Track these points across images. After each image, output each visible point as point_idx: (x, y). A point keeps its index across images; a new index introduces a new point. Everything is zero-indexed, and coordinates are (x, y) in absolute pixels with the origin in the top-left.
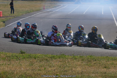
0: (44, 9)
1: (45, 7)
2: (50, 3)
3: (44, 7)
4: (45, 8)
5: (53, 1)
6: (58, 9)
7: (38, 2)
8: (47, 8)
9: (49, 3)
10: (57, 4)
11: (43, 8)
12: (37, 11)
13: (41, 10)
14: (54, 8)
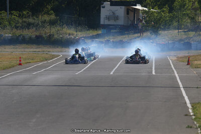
0: (20, 64)
2: (35, 50)
3: (20, 61)
4: (22, 62)
5: (40, 46)
7: (6, 50)
8: (26, 63)
9: (32, 50)
10: (50, 53)
11: (18, 62)
12: (4, 69)
13: (13, 66)
14: (42, 61)
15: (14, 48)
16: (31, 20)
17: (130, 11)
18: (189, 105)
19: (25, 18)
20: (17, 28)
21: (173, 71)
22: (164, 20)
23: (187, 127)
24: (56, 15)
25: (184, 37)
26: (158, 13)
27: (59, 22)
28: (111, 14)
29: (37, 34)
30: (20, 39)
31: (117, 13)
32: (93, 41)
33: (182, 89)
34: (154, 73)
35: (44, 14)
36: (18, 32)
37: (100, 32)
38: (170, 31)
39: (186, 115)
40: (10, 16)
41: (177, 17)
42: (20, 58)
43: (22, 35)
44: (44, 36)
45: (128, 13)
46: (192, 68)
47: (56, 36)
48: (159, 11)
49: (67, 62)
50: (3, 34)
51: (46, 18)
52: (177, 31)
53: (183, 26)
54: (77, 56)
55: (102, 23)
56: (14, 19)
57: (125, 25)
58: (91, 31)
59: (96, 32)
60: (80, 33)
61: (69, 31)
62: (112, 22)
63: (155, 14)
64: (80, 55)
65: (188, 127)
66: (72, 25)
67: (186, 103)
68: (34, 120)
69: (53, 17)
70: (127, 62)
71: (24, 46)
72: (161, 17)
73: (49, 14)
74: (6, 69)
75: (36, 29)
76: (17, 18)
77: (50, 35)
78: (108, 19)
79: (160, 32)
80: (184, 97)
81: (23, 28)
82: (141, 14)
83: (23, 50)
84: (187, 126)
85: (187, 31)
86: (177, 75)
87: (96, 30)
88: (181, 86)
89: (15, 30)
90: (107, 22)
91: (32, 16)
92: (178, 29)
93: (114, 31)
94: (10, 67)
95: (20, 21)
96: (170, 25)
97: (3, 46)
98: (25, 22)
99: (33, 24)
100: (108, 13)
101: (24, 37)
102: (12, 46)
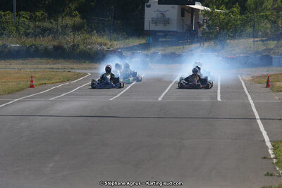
0: (32, 86)
1: (34, 79)
2: (52, 66)
3: (32, 81)
4: (34, 83)
5: (60, 60)
6: (77, 85)
8: (40, 85)
9: (48, 66)
10: (74, 71)
11: (29, 83)
12: (9, 93)
13: (23, 89)
14: (62, 82)
15: (23, 64)
16: (46, 24)
17: (185, 12)
18: (269, 144)
19: (39, 21)
20: (27, 35)
21: (246, 96)
22: (234, 24)
23: (265, 175)
24: (82, 18)
25: (262, 48)
26: (226, 14)
27: (86, 27)
28: (160, 16)
29: (56, 43)
30: (32, 50)
31: (168, 15)
32: (133, 53)
33: (259, 122)
34: (219, 99)
35: (65, 16)
36: (29, 41)
37: (143, 41)
38: (242, 40)
39: (265, 158)
40: (17, 19)
41: (251, 20)
42: (32, 77)
43: (34, 45)
44: (65, 46)
45: (183, 15)
46: (273, 91)
47: (82, 47)
48: (227, 11)
49: (94, 86)
50: (8, 44)
51: (69, 21)
52: (252, 40)
53: (260, 33)
54: (109, 77)
55: (146, 28)
56: (24, 22)
57: (179, 31)
58: (131, 40)
59: (138, 40)
60: (115, 43)
61: (100, 40)
62: (160, 27)
63: (221, 16)
64: (112, 75)
65: (268, 174)
66: (104, 31)
67: (264, 141)
68: (51, 165)
69: (78, 20)
70: (181, 86)
71: (37, 60)
72: (229, 21)
73: (72, 16)
74: (12, 92)
75: (54, 37)
76: (27, 22)
77: (74, 46)
78: (156, 22)
79: (228, 41)
80: (261, 133)
81: (36, 36)
82: (201, 16)
83: (36, 66)
84: (265, 173)
85: (266, 40)
86: (251, 102)
87: (139, 38)
88: (257, 117)
89: (24, 38)
90: (153, 28)
91: (49, 19)
92: (254, 37)
93: (163, 40)
94: (18, 91)
95: (32, 25)
96: (242, 31)
97: (8, 61)
98: (39, 27)
99: (50, 30)
100: (155, 15)
101: (36, 48)
102: (20, 61)
